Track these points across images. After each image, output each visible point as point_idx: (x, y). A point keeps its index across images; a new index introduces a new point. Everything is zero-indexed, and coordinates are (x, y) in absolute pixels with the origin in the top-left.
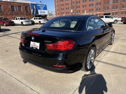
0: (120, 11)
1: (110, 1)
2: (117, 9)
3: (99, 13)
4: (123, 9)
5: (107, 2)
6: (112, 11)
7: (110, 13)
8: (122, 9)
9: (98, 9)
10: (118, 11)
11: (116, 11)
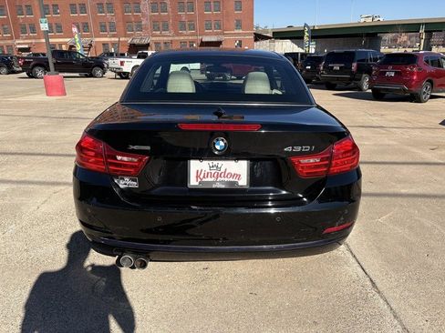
0: (177, 38)
1: (143, 2)
2: (167, 33)
3: (113, 39)
4: (184, 32)
5: (132, 5)
6: (154, 39)
7: (148, 45)
8: (181, 35)
9: (105, 26)
10: (170, 38)
11: (165, 38)
